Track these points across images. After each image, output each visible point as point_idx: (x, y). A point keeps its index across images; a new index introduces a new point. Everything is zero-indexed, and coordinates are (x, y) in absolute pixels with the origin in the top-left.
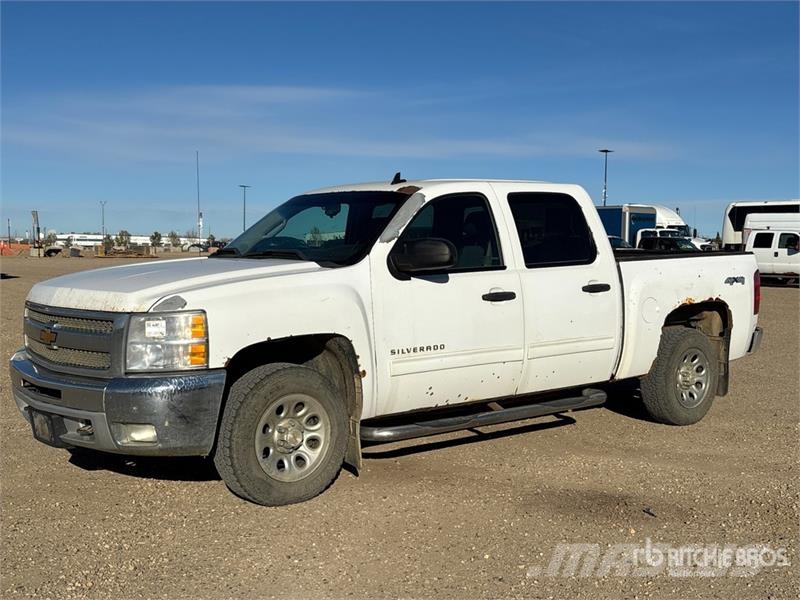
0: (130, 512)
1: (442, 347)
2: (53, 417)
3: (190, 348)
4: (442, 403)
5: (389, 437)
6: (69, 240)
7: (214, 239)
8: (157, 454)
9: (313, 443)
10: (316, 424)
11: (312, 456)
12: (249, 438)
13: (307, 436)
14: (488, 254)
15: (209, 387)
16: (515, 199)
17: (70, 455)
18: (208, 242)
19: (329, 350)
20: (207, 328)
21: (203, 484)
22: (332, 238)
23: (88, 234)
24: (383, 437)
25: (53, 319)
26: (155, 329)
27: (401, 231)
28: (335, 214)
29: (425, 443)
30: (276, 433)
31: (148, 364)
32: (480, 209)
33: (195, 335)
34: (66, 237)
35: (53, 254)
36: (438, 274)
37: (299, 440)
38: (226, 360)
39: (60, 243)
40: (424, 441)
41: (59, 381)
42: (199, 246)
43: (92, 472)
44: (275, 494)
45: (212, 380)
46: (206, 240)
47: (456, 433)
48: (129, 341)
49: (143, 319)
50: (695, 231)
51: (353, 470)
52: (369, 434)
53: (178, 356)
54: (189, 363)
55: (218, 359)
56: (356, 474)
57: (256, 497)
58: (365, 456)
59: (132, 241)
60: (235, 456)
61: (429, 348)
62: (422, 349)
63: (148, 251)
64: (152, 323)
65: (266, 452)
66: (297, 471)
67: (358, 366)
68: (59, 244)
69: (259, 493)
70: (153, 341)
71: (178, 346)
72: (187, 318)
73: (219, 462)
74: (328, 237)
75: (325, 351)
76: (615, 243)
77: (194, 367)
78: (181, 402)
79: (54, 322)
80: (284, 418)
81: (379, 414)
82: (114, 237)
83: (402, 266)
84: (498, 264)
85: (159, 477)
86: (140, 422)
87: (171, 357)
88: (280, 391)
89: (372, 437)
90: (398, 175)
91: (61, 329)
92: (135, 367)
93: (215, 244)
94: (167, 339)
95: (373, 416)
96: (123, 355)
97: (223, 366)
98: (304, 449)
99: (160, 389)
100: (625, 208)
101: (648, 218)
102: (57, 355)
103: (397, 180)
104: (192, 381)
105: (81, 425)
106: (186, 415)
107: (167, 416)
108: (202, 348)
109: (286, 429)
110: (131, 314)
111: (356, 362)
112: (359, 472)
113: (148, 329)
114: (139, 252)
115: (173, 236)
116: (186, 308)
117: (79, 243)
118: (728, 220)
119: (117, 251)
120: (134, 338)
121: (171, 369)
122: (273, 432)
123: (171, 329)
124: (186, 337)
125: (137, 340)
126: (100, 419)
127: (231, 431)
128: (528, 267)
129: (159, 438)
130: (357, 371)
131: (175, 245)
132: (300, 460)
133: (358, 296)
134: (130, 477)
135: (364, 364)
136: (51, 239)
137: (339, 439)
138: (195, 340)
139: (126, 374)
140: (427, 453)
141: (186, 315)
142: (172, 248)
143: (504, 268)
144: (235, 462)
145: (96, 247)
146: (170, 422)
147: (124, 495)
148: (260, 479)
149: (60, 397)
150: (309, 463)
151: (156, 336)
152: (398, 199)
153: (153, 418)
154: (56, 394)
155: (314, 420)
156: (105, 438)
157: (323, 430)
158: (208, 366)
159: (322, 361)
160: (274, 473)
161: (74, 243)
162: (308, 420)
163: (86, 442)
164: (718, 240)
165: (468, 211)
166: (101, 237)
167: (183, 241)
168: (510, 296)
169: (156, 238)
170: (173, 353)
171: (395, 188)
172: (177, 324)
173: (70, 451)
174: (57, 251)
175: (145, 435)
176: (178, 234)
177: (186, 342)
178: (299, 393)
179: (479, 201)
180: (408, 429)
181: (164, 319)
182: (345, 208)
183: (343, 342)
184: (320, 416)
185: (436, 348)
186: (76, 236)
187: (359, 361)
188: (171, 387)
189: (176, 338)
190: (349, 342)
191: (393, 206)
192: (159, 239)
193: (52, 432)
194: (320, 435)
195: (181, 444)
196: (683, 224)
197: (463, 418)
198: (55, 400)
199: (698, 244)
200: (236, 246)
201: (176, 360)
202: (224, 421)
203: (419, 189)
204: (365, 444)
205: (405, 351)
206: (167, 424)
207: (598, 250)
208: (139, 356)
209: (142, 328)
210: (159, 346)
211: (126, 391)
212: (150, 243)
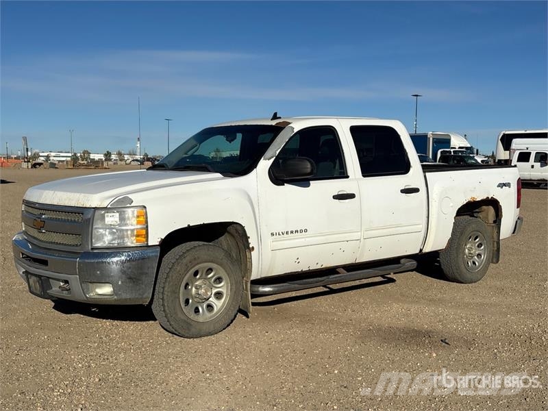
0: (95, 342)
1: (306, 231)
2: (42, 278)
3: (135, 232)
4: (306, 269)
5: (269, 291)
6: (48, 157)
7: (147, 156)
8: (113, 303)
9: (219, 295)
10: (220, 283)
11: (218, 305)
12: (175, 292)
13: (214, 291)
14: (337, 168)
15: (149, 258)
16: (355, 131)
17: (53, 304)
18: (144, 158)
19: (229, 233)
20: (147, 218)
21: (144, 323)
22: (229, 155)
23: (61, 152)
24: (266, 292)
25: (42, 212)
26: (112, 219)
27: (278, 152)
28: (233, 140)
29: (294, 295)
30: (194, 289)
31: (107, 243)
32: (331, 137)
33: (138, 223)
34: (46, 154)
35: (37, 166)
36: (303, 181)
37: (209, 294)
38: (160, 240)
39: (42, 158)
40: (294, 294)
41: (46, 254)
42: (137, 160)
43: (69, 315)
44: (193, 330)
45: (150, 253)
46: (142, 157)
47: (315, 289)
48: (94, 227)
49: (103, 212)
50: (477, 150)
51: (246, 314)
52: (256, 289)
53: (128, 237)
54: (135, 242)
55: (154, 240)
56: (248, 317)
57: (180, 331)
58: (254, 304)
59: (91, 157)
60: (166, 304)
61: (297, 231)
62: (292, 232)
63: (103, 164)
64: (110, 214)
65: (187, 302)
66: (208, 315)
67: (249, 244)
68: (41, 160)
69: (182, 330)
70: (110, 227)
71: (127, 230)
72: (133, 212)
73: (155, 309)
74: (226, 154)
75: (226, 234)
76: (422, 159)
77: (138, 244)
78: (130, 268)
79: (43, 214)
80: (199, 279)
81: (263, 276)
82: (79, 155)
83: (279, 176)
84: (344, 175)
85: (114, 319)
86: (102, 281)
87: (122, 238)
88: (196, 261)
89: (258, 291)
90: (275, 114)
91: (48, 219)
92: (99, 245)
93: (148, 160)
94: (119, 225)
95: (259, 277)
96: (90, 236)
97: (158, 244)
98: (213, 300)
99: (115, 259)
100: (430, 134)
101: (445, 142)
102: (45, 237)
103: (275, 117)
104: (137, 254)
105: (62, 284)
106: (132, 276)
107: (120, 278)
108: (144, 232)
109: (201, 286)
110: (95, 209)
111: (248, 241)
112: (250, 315)
113: (107, 219)
114: (96, 165)
115: (120, 154)
116: (132, 205)
117: (55, 159)
118: (500, 142)
119: (81, 165)
120: (97, 225)
121: (123, 246)
122: (192, 288)
123: (122, 219)
124: (133, 224)
125: (100, 226)
126: (74, 280)
127: (163, 288)
128: (364, 176)
129: (115, 293)
130: (249, 248)
131: (121, 160)
132: (210, 307)
133: (249, 196)
134: (94, 319)
135: (253, 242)
136: (36, 156)
137: (236, 292)
138: (139, 226)
139: (92, 249)
140: (295, 302)
141: (132, 209)
142: (119, 162)
143: (348, 177)
144: (166, 308)
145: (67, 161)
146: (122, 282)
147: (91, 331)
148: (182, 320)
149: (47, 265)
150: (215, 310)
151: (112, 223)
152: (276, 130)
153: (111, 279)
154: (44, 263)
155: (219, 280)
156: (78, 292)
157: (225, 288)
158: (147, 244)
159: (224, 240)
160: (192, 316)
161: (51, 158)
162: (215, 281)
163: (65, 295)
164: (493, 156)
165: (323, 138)
166: (70, 155)
167: (126, 157)
168: (352, 196)
169: (108, 155)
170: (124, 234)
171: (274, 123)
172: (127, 216)
173: (53, 301)
174: (40, 164)
175: (105, 290)
176: (123, 152)
177: (133, 228)
178: (209, 262)
179: (331, 131)
180: (283, 286)
181: (117, 212)
182: (239, 136)
183: (239, 228)
184: (224, 278)
185: (301, 231)
186: (53, 154)
187: (250, 240)
188: (123, 258)
189: (126, 225)
190: (243, 228)
191: (272, 135)
192: (110, 156)
193: (42, 288)
194: (224, 290)
195: (130, 296)
196: (469, 146)
197: (320, 279)
198: (44, 267)
199: (479, 159)
200: (166, 162)
201: (126, 240)
202: (158, 281)
203: (290, 123)
204: (253, 296)
205: (281, 233)
206: (120, 283)
207: (412, 164)
208: (101, 237)
209: (103, 218)
210: (114, 230)
211: (92, 261)
212: (104, 159)
